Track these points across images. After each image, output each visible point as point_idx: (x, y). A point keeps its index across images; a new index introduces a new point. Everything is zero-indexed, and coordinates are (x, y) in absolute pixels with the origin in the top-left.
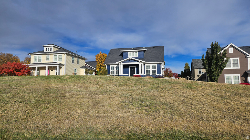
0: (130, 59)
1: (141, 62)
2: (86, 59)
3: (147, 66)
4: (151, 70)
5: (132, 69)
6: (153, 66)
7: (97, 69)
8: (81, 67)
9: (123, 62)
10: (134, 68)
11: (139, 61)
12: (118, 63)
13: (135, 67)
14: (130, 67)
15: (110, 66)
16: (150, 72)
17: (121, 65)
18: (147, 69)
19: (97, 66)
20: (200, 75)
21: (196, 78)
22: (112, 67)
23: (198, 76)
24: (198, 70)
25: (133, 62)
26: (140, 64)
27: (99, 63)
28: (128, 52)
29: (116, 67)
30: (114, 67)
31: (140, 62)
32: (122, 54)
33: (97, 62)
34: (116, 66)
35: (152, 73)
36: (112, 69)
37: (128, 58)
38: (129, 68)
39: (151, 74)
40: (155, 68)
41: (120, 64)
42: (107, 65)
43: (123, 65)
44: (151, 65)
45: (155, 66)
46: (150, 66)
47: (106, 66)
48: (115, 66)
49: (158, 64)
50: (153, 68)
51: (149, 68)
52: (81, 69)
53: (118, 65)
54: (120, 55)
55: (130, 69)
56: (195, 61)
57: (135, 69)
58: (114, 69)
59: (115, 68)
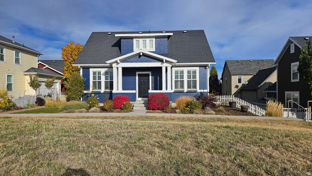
0: (141, 54)
1: (166, 61)
2: (40, 55)
3: (176, 72)
4: (186, 79)
5: (144, 79)
6: (189, 72)
7: (66, 75)
8: (26, 70)
9: (123, 61)
10: (148, 75)
11: (161, 61)
12: (111, 64)
13: (150, 73)
14: (137, 73)
15: (91, 71)
16: (182, 86)
17: (117, 68)
18: (176, 78)
19: (65, 68)
20: (240, 85)
21: (234, 90)
22: (94, 73)
23: (237, 87)
24: (237, 77)
25: (146, 61)
26: (164, 66)
27: (70, 63)
28: (132, 38)
29: (106, 73)
30: (99, 73)
31: (164, 61)
32: (118, 44)
33: (66, 61)
34: (106, 69)
35: (189, 87)
36: (94, 78)
37: (133, 51)
38: (137, 75)
39: (186, 89)
40: (195, 77)
41: (114, 65)
42: (84, 68)
43: (124, 69)
44: (185, 70)
45: (195, 72)
46: (182, 72)
47: (81, 71)
48: (103, 71)
49: (200, 66)
50: (189, 77)
51: (182, 77)
52: (25, 75)
53: (111, 67)
54: (113, 46)
55: (137, 77)
56: (231, 64)
57: (150, 77)
58: (100, 78)
59: (102, 76)
